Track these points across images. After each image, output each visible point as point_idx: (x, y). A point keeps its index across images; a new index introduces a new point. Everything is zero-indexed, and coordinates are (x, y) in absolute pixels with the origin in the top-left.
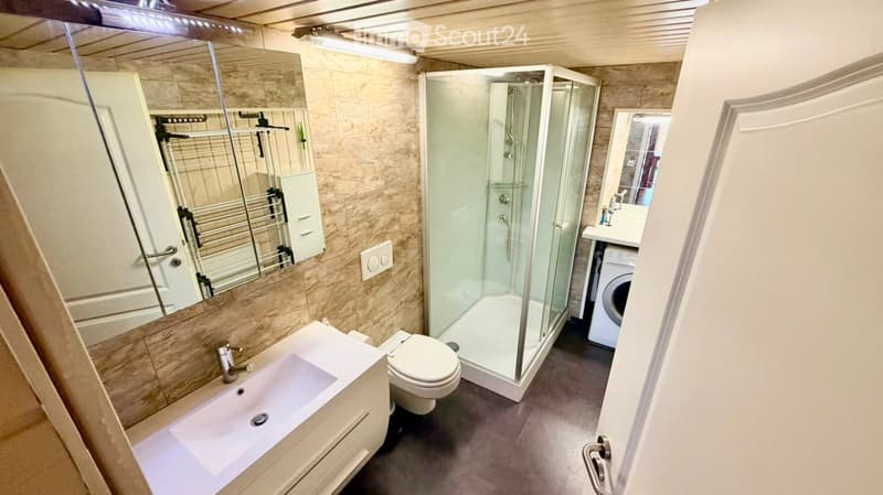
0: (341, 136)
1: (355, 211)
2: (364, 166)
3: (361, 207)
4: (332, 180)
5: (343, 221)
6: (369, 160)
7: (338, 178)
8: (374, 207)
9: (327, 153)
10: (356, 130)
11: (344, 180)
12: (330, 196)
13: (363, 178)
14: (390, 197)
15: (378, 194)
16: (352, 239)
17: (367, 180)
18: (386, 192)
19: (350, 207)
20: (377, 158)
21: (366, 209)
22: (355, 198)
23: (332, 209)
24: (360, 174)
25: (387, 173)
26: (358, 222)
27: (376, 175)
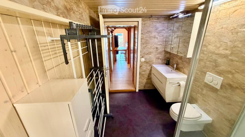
0: (216, 31)
1: (211, 57)
2: (221, 43)
3: (214, 57)
4: (207, 44)
5: (206, 58)
6: (225, 41)
7: (210, 44)
8: (220, 60)
9: (209, 36)
10: (223, 29)
11: (212, 46)
12: (205, 49)
13: (219, 47)
14: (232, 60)
15: (225, 56)
16: (206, 65)
17: (221, 48)
18: (230, 57)
19: (210, 55)
20: (230, 41)
21: (216, 59)
22: (213, 53)
23: (204, 52)
24: (219, 46)
25: (234, 49)
26: (211, 61)
27: (227, 48)
